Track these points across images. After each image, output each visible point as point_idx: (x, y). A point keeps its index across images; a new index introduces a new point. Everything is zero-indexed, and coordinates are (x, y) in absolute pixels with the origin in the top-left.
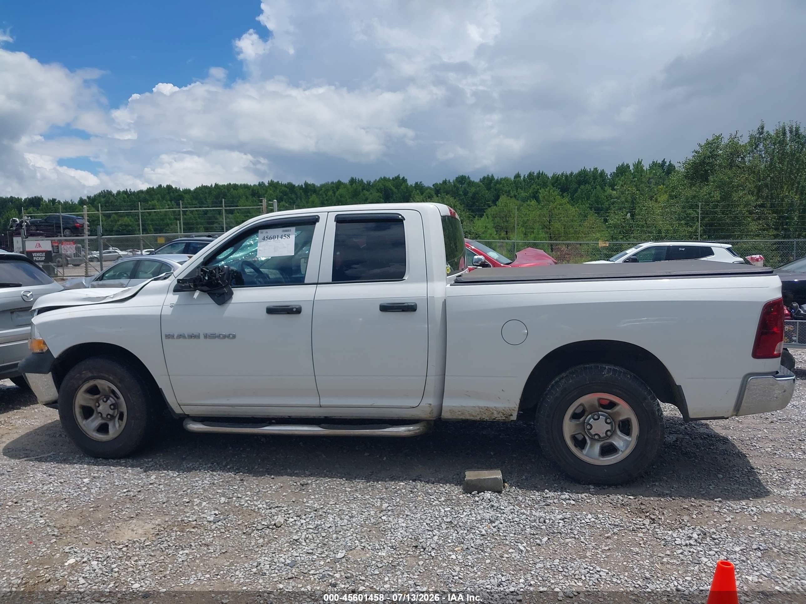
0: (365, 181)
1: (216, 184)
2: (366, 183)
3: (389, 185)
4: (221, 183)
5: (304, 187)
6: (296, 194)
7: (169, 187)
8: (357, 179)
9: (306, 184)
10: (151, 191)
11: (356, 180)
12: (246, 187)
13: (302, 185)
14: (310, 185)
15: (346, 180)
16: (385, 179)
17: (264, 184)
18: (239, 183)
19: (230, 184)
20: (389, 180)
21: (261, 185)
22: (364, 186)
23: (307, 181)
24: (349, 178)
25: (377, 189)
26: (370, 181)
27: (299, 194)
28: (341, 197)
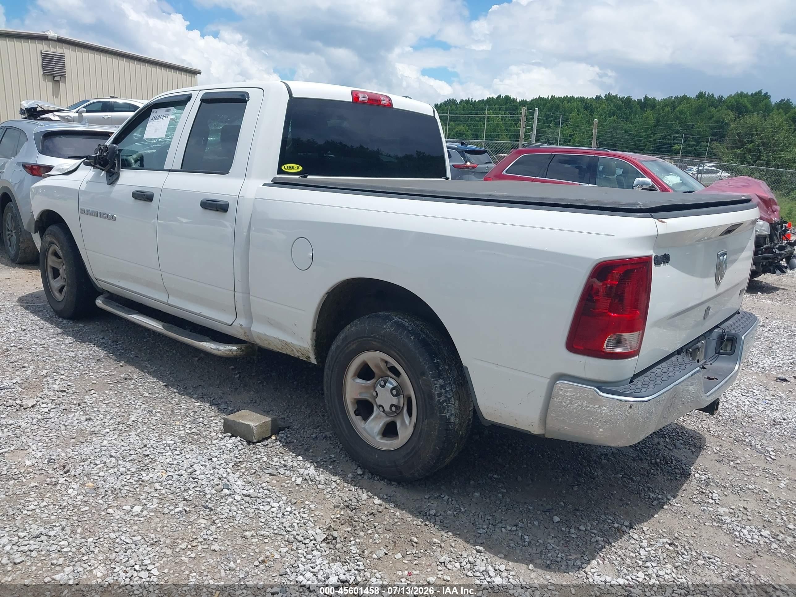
0: (716, 97)
1: (552, 96)
2: (717, 98)
3: (745, 101)
4: (557, 96)
5: (643, 101)
6: (631, 109)
7: (507, 98)
8: (707, 94)
9: (646, 98)
10: (490, 101)
11: (705, 94)
12: (582, 99)
13: (641, 100)
14: (650, 99)
15: (692, 95)
16: (741, 95)
17: (601, 97)
18: (576, 96)
19: (567, 96)
20: (746, 96)
21: (598, 98)
22: (713, 102)
23: (647, 96)
24: (697, 93)
25: (727, 106)
26: (722, 97)
27: (634, 109)
28: (680, 114)
